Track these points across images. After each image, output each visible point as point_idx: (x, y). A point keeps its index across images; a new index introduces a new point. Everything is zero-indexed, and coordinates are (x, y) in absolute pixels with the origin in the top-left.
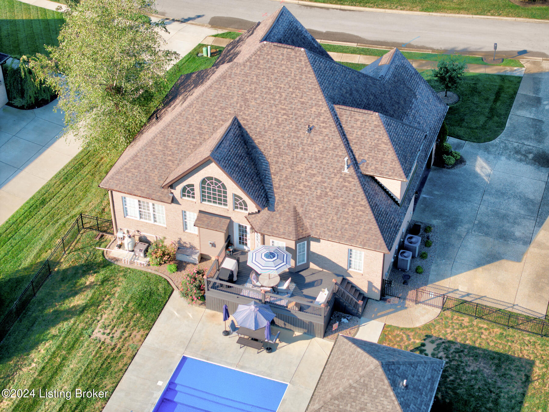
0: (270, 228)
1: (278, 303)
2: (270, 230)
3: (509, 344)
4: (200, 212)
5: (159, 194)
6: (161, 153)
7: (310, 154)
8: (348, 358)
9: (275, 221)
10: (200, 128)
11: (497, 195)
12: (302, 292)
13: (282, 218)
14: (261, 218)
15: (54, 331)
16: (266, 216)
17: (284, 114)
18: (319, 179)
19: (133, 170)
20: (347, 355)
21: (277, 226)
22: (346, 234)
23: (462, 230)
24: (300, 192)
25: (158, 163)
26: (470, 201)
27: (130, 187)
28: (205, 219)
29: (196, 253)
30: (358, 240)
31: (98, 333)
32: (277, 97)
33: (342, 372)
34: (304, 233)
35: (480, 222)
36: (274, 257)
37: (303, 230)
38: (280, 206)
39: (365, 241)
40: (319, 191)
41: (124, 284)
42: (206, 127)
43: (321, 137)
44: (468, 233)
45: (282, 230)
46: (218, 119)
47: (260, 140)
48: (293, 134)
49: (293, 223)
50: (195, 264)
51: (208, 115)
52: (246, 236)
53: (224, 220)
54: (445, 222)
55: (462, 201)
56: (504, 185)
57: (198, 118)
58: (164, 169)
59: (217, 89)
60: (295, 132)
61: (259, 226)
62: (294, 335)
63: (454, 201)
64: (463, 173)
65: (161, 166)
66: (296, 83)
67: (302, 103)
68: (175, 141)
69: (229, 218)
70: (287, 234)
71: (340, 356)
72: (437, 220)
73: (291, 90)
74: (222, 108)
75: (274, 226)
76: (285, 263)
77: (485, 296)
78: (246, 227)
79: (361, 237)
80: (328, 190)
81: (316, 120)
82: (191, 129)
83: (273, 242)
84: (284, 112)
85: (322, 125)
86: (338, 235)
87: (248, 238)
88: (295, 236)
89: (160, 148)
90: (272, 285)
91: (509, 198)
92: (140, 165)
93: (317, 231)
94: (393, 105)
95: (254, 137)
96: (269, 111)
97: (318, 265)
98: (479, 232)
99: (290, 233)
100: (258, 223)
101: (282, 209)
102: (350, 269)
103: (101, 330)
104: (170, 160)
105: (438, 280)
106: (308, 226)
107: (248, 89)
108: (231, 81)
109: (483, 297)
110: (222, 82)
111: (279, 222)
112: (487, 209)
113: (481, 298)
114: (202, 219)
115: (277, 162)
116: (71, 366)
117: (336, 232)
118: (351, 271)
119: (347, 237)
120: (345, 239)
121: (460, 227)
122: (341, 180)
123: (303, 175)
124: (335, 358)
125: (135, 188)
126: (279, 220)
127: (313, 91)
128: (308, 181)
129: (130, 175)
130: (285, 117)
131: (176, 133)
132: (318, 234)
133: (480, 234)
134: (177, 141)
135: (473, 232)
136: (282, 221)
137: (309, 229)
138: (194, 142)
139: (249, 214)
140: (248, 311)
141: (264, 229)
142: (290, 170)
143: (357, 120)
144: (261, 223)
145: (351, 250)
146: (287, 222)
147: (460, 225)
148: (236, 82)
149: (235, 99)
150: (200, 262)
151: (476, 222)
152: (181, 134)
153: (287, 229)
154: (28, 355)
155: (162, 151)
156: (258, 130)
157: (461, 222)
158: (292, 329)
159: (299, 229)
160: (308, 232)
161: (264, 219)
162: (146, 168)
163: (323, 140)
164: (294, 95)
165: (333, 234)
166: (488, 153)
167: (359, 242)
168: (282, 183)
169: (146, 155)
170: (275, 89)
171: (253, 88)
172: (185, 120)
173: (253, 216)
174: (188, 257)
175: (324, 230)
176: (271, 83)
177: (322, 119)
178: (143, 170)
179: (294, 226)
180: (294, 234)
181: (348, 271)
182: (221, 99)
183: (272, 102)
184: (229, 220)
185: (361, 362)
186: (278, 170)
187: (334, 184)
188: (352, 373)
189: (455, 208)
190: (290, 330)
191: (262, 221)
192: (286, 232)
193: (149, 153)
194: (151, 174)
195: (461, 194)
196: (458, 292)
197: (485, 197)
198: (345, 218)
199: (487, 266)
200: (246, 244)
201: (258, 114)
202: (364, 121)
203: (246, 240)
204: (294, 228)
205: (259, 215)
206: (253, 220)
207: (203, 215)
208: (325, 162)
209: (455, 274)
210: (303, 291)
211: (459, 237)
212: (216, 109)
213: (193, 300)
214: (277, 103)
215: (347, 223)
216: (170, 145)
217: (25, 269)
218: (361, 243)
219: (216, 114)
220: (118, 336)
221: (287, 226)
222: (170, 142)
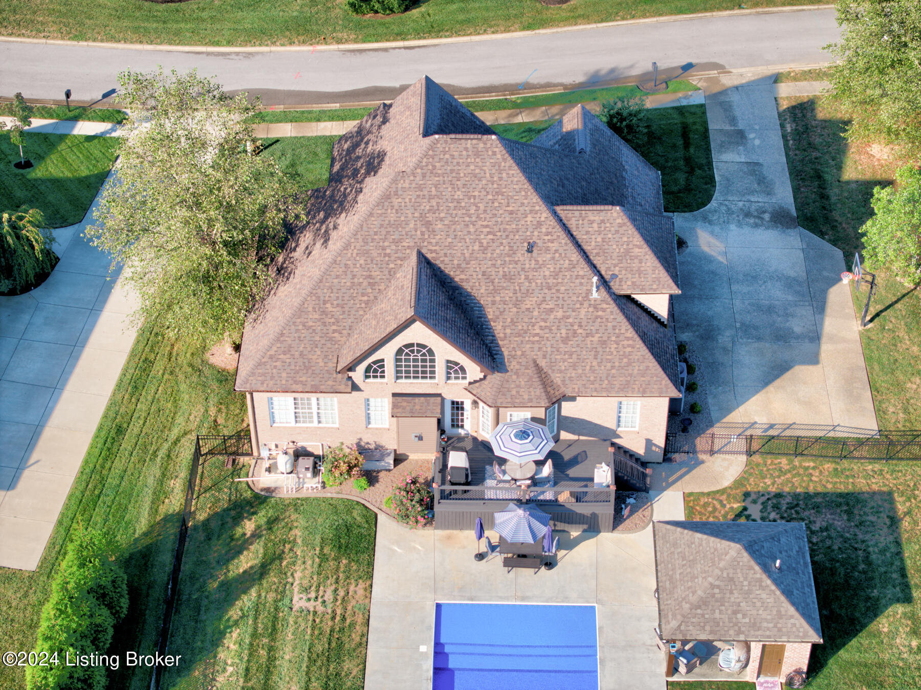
0: (508, 396)
1: (541, 497)
2: (509, 400)
3: (851, 480)
4: (394, 395)
5: (330, 383)
6: (319, 323)
7: (538, 281)
8: (687, 549)
9: (513, 386)
10: (370, 277)
11: (747, 280)
12: (567, 475)
13: (521, 380)
14: (490, 385)
15: (234, 613)
16: (497, 382)
17: (489, 233)
18: (560, 314)
19: (282, 356)
20: (683, 546)
21: (518, 392)
22: (615, 382)
23: (724, 339)
24: (537, 338)
25: (318, 338)
26: (717, 297)
27: (284, 382)
28: (404, 404)
29: (389, 454)
30: (634, 386)
31: (299, 601)
32: (472, 211)
33: (689, 570)
34: (557, 393)
35: (743, 324)
36: (529, 436)
37: (554, 389)
38: (514, 363)
39: (644, 386)
40: (564, 331)
41: (302, 522)
42: (378, 273)
43: (549, 256)
44: (733, 343)
45: (526, 397)
46: (393, 258)
47: (463, 277)
48: (507, 259)
49: (539, 383)
50: (390, 470)
51: (376, 255)
52: (462, 415)
53: (432, 399)
54: (697, 333)
55: (707, 299)
56: (751, 265)
57: (362, 262)
58: (329, 346)
59: (381, 215)
60: (509, 256)
61: (492, 397)
62: (572, 537)
63: (696, 302)
64: (689, 259)
65: (323, 342)
66: (495, 186)
67: (511, 213)
68: (335, 303)
69: (439, 395)
70: (534, 400)
71: (672, 549)
72: (687, 334)
73: (490, 197)
74: (395, 242)
75: (514, 393)
76: (545, 441)
77: (794, 423)
78: (462, 403)
79: (637, 382)
80: (576, 327)
81: (536, 233)
82: (356, 280)
83: (511, 415)
84: (488, 230)
85: (546, 238)
86: (604, 386)
87: (465, 417)
88: (546, 401)
89: (317, 316)
90: (529, 475)
91: (765, 282)
92: (290, 346)
93: (574, 386)
94: (608, 188)
95: (452, 273)
96: (466, 233)
97: (573, 433)
98: (748, 338)
99: (539, 398)
100: (489, 394)
101: (517, 367)
102: (619, 429)
103: (301, 596)
104: (334, 331)
105: (725, 417)
106: (559, 383)
107: (428, 208)
108: (400, 200)
109: (791, 425)
110: (386, 204)
111: (518, 386)
112: (744, 303)
113: (789, 426)
114: (399, 404)
115: (494, 303)
116: (287, 657)
117: (601, 383)
118: (621, 432)
119: (618, 386)
120: (616, 389)
121: (721, 337)
122: (591, 309)
123: (536, 313)
124: (665, 554)
125: (291, 382)
126: (517, 383)
127: (523, 193)
128: (545, 320)
129: (278, 364)
130: (491, 237)
131: (335, 291)
132: (576, 390)
133: (750, 341)
134: (340, 302)
135: (740, 340)
136: (523, 383)
137: (562, 386)
138: (365, 298)
139: (470, 383)
140: (515, 520)
141: (501, 400)
142: (515, 310)
143: (592, 222)
144: (493, 393)
145: (621, 403)
146: (530, 383)
147: (719, 334)
148: (407, 200)
149: (412, 226)
150: (395, 466)
151: (738, 325)
152: (344, 290)
153: (533, 393)
154: (215, 657)
155: (319, 320)
156: (456, 262)
157: (719, 329)
158: (566, 529)
159: (549, 389)
160: (561, 391)
161: (496, 386)
162: (301, 349)
163: (553, 258)
164: (496, 204)
165: (597, 386)
166: (711, 225)
167: (636, 389)
168: (508, 331)
169: (297, 331)
170: (466, 200)
171: (434, 204)
172: (344, 269)
173: (477, 384)
174: (378, 463)
175: (584, 383)
176: (459, 193)
177: (544, 230)
178: (297, 354)
179: (541, 387)
180: (545, 397)
181: (617, 432)
182: (390, 229)
183: (467, 219)
184: (440, 398)
185: (712, 550)
186: (497, 313)
187: (582, 317)
188: (707, 568)
189: (702, 311)
190: (564, 531)
191: (495, 389)
192: (533, 397)
193: (300, 327)
194: (310, 357)
195: (700, 290)
196: (757, 426)
197: (735, 287)
198: (609, 361)
199: (777, 382)
200: (462, 427)
201: (449, 240)
202: (603, 221)
203: (462, 420)
204: (542, 390)
205: (486, 382)
206: (479, 390)
207: (399, 399)
208: (563, 289)
209: (743, 403)
210: (568, 472)
211: (725, 349)
212: (386, 244)
213: (417, 522)
214: (474, 219)
215: (613, 367)
216: (330, 309)
217: (145, 534)
218: (639, 391)
219: (388, 251)
220: (331, 597)
221: (531, 389)
222: (328, 305)
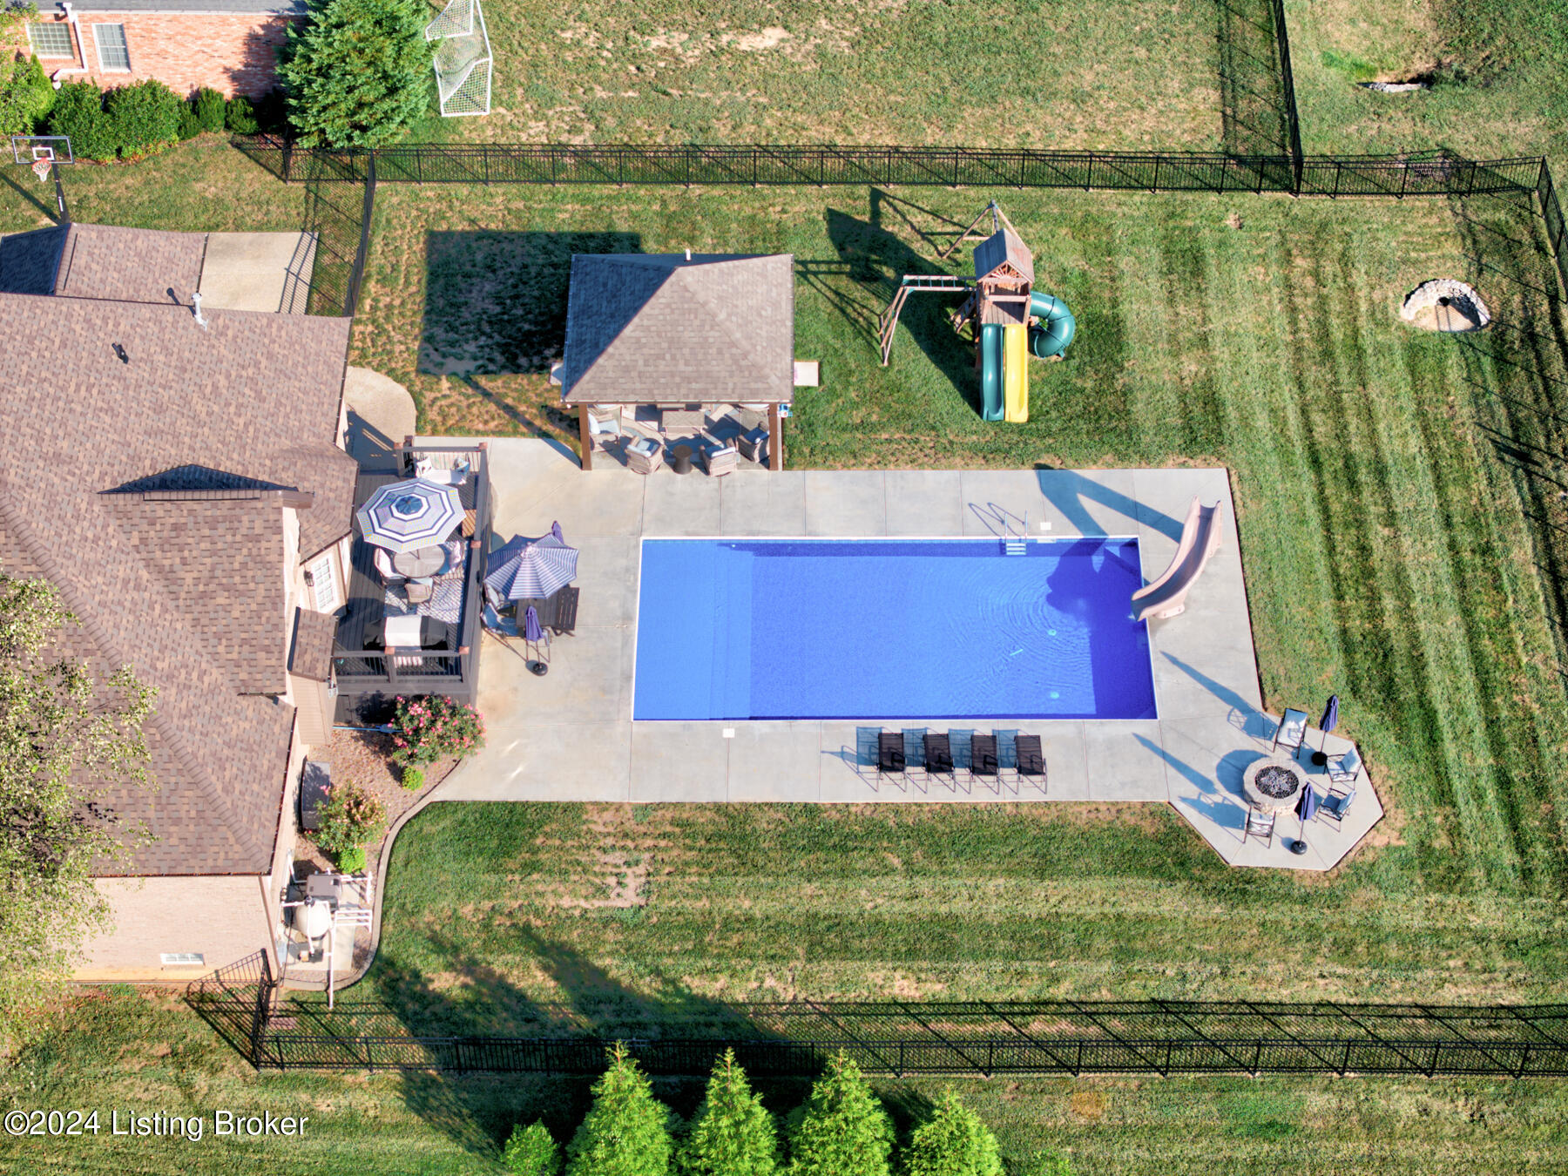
0: (337, 504)
2: (342, 505)
3: (402, 268)
4: (288, 667)
5: (277, 729)
6: (185, 693)
7: (171, 376)
10: (126, 582)
13: (312, 478)
14: (313, 520)
17: (89, 389)
18: (223, 382)
19: (227, 773)
21: (332, 490)
24: (251, 429)
25: (207, 709)
27: (266, 794)
31: (627, 898)
32: (51, 390)
37: (327, 451)
38: (284, 475)
39: (335, 348)
40: (247, 391)
42: (121, 568)
43: (137, 341)
45: (341, 483)
46: (103, 535)
47: (148, 463)
48: (131, 393)
49: (320, 460)
51: (92, 555)
57: (100, 579)
58: (221, 699)
59: (30, 511)
60: (127, 388)
65: (214, 705)
66: (19, 338)
67: (64, 344)
68: (156, 653)
70: (347, 476)
73: (34, 354)
74: (77, 517)
75: (332, 495)
79: (329, 353)
80: (244, 373)
81: (102, 335)
82: (127, 604)
84: (83, 388)
85: (110, 326)
86: (328, 392)
89: (174, 690)
92: (214, 754)
95: (140, 474)
96: (82, 419)
99: (343, 469)
100: (329, 527)
101: (290, 474)
103: (613, 895)
104: (200, 678)
106: (316, 440)
107: (33, 442)
108: (12, 471)
110: (14, 492)
111: (323, 485)
115: (192, 448)
117: (323, 393)
119: (329, 377)
120: (334, 382)
122: (223, 340)
123: (216, 408)
125: (267, 784)
126: (317, 484)
127: (38, 311)
128: (228, 404)
129: (238, 786)
130: (95, 391)
131: (138, 642)
134: (156, 645)
136: (318, 477)
138: (158, 607)
139: (299, 550)
142: (206, 430)
143: (88, 267)
146: (319, 469)
148: (15, 462)
149: (56, 480)
152: (140, 631)
155: (179, 692)
156: (124, 458)
162: (220, 741)
163: (142, 338)
164: (47, 354)
165: (326, 400)
168: (235, 456)
169: (191, 730)
170: (32, 387)
171: (29, 431)
172: (107, 611)
173: (303, 540)
175: (320, 413)
176: (19, 389)
177: (99, 322)
178: (226, 752)
182: (56, 512)
183: (61, 404)
186: (207, 453)
187: (231, 357)
193: (186, 723)
194: (234, 733)
198: (295, 365)
201: (89, 445)
202: (90, 254)
205: (305, 526)
206: (315, 541)
208: (187, 354)
212: (78, 530)
214: (63, 396)
215: (304, 367)
216: (166, 665)
219: (90, 535)
222: (159, 665)
